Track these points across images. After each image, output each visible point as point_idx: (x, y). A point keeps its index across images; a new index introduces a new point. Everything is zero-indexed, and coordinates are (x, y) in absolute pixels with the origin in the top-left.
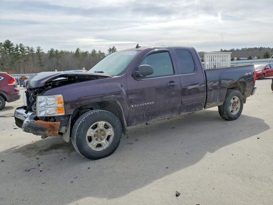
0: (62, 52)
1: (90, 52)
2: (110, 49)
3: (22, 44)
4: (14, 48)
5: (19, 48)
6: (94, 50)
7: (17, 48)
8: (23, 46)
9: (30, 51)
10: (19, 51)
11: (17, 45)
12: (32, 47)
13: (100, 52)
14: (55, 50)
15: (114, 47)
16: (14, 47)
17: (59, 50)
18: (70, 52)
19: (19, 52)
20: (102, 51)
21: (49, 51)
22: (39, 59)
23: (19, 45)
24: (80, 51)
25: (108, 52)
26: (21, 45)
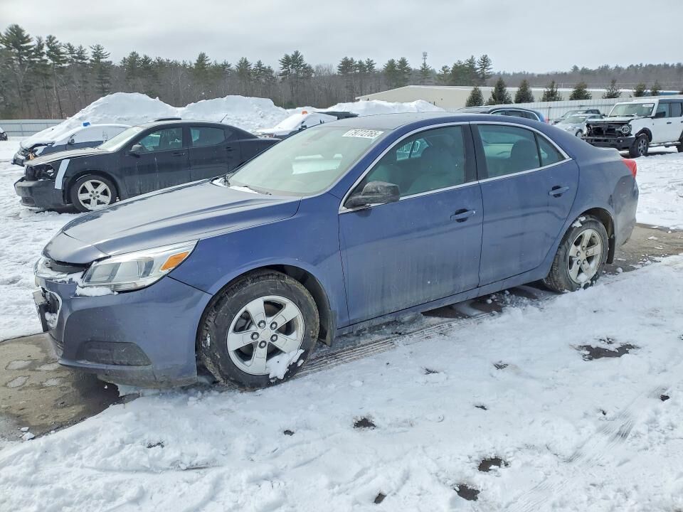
0: (161, 64)
1: (234, 64)
2: (287, 57)
3: (54, 38)
4: (32, 49)
5: (46, 49)
6: (246, 61)
7: (41, 47)
8: (57, 42)
9: (75, 57)
10: (45, 57)
11: (40, 40)
12: (81, 47)
13: (259, 64)
14: (141, 56)
15: (297, 53)
16: (31, 47)
17: (153, 58)
18: (181, 63)
19: (46, 61)
20: (265, 64)
21: (124, 58)
22: (99, 81)
23: (44, 40)
24: (207, 63)
25: (282, 66)
26: (51, 39)
